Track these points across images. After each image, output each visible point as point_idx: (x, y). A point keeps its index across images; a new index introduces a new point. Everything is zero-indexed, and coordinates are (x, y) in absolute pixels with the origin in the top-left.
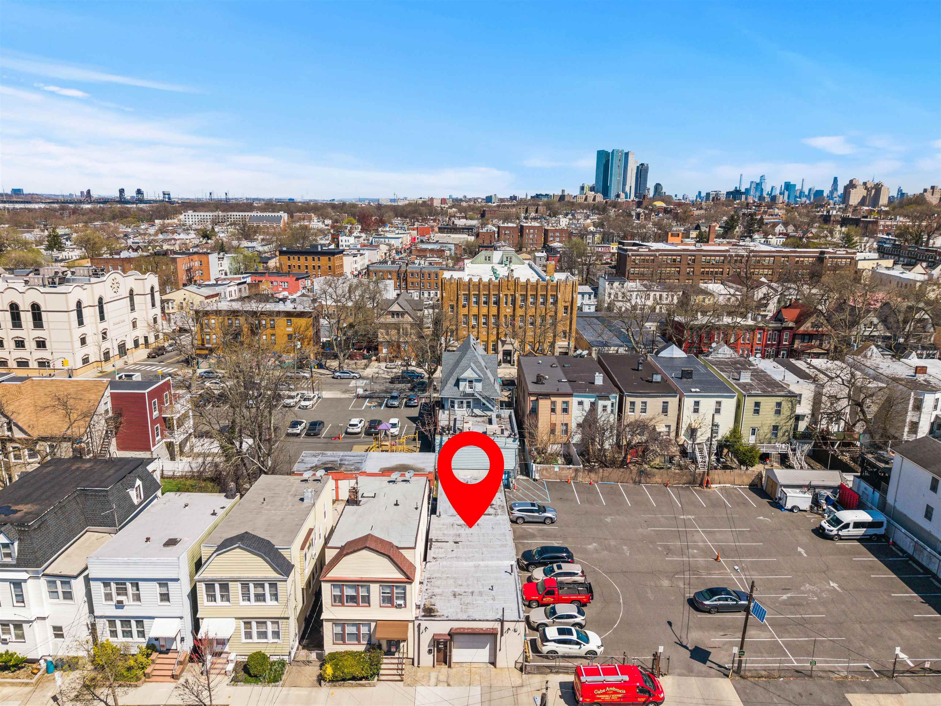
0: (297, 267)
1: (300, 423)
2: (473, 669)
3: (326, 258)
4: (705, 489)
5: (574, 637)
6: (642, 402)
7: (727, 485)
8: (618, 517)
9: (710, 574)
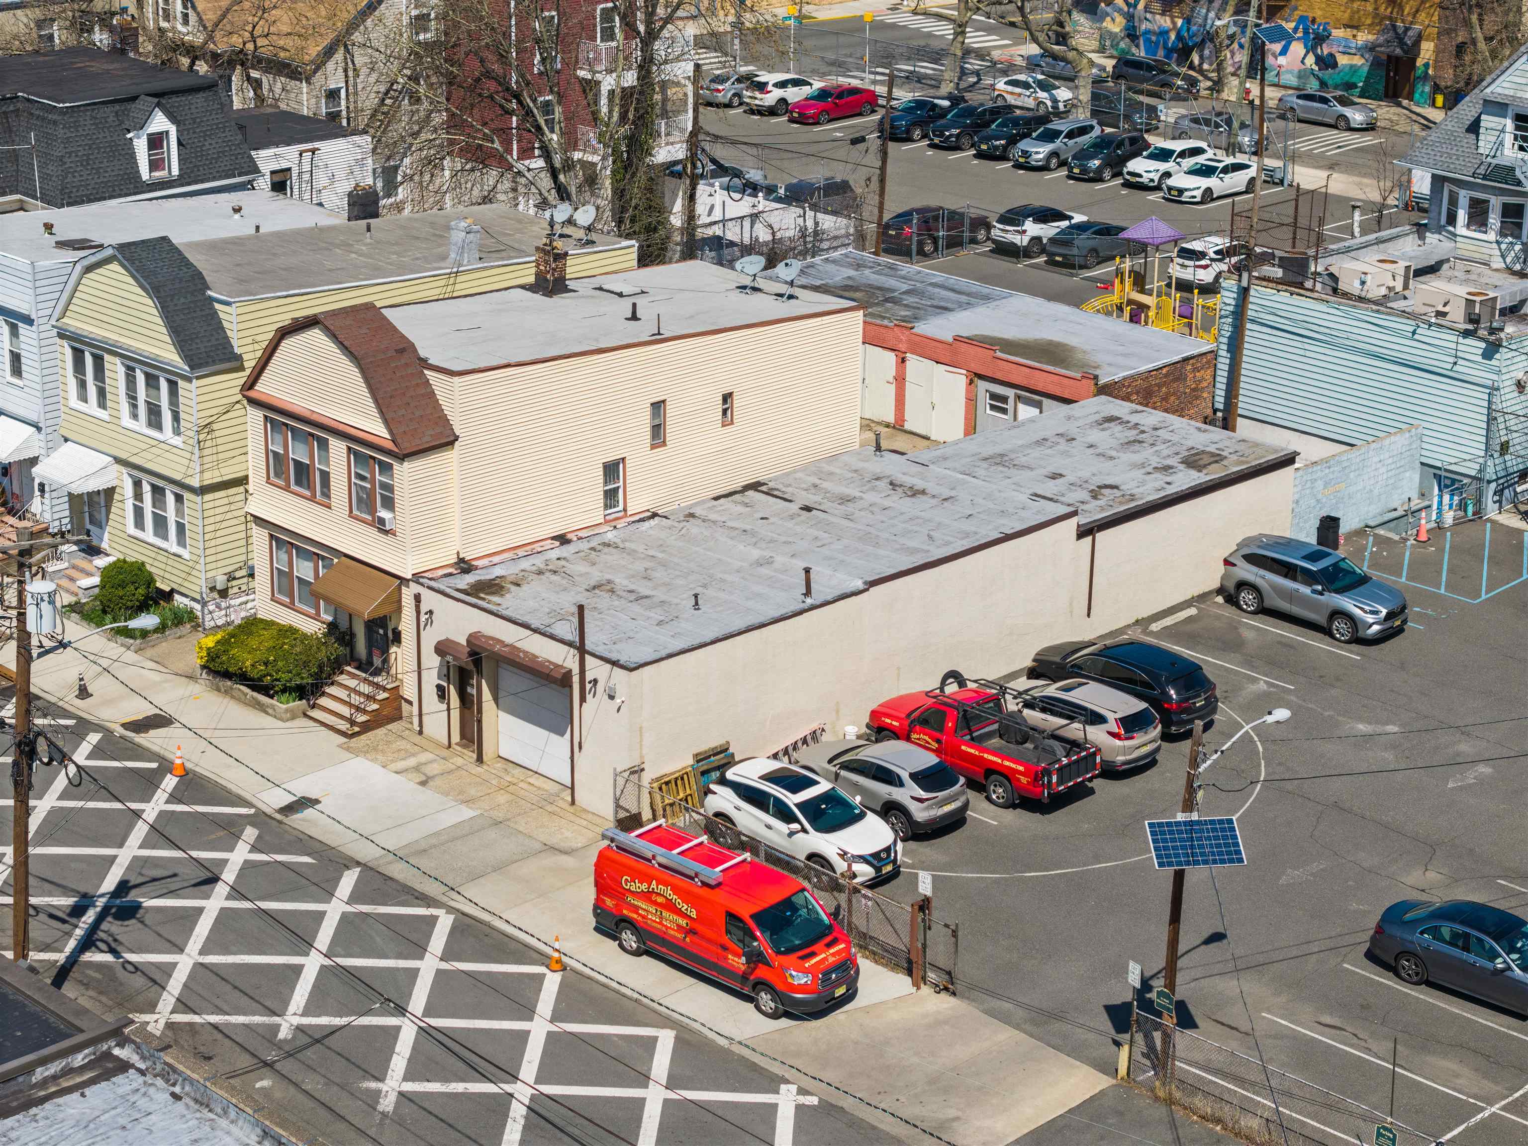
5: (794, 800)
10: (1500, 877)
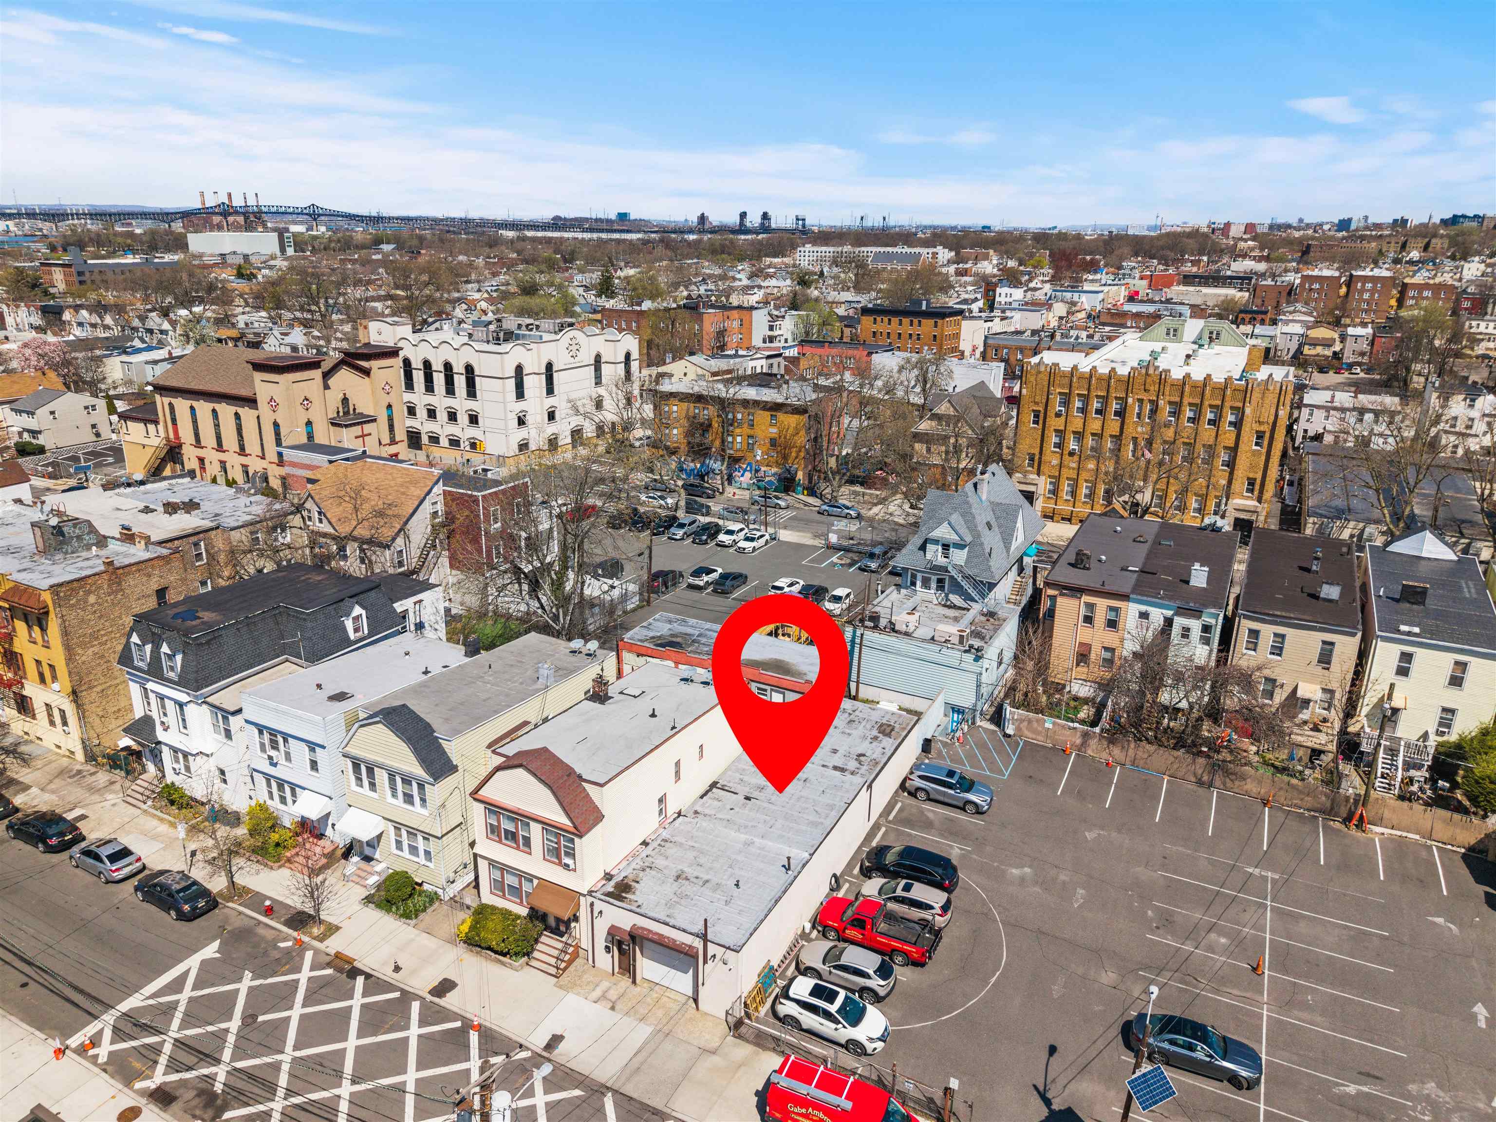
0: (885, 335)
1: (710, 571)
2: (665, 999)
3: (931, 322)
4: (1353, 832)
5: (833, 1008)
6: (1276, 635)
7: (1410, 835)
8: (1114, 834)
9: (1217, 991)
10: (1141, 969)
